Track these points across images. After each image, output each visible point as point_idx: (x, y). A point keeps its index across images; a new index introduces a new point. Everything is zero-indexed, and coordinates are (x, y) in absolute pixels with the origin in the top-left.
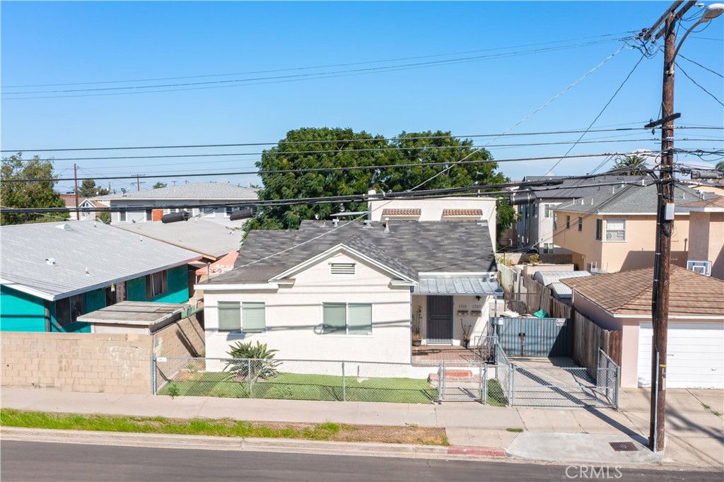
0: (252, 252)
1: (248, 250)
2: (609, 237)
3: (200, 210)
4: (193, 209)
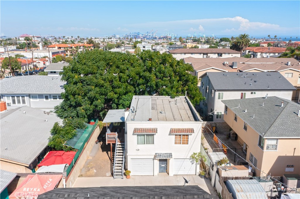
2: (268, 148)
3: (30, 97)
4: (25, 97)
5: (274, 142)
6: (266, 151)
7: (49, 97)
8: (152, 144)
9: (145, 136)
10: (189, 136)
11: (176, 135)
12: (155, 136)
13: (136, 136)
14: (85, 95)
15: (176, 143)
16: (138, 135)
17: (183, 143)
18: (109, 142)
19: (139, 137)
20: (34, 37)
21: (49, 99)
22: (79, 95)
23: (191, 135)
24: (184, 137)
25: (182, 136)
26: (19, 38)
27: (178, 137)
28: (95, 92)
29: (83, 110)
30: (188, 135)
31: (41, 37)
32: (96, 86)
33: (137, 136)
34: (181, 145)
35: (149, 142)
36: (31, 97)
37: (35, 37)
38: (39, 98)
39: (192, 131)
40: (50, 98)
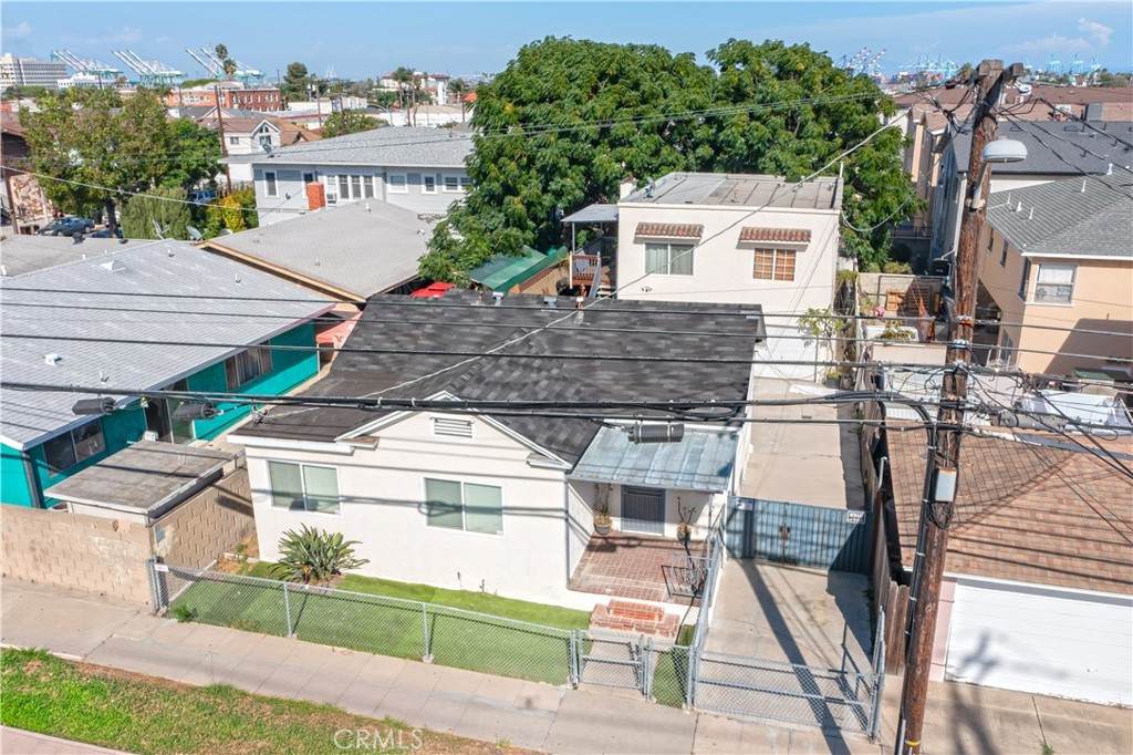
0: (365, 340)
1: (360, 336)
2: (1040, 295)
3: (385, 180)
4: (374, 178)
5: (1061, 276)
6: (1032, 302)
7: (435, 180)
8: (688, 274)
9: (669, 247)
10: (797, 253)
11: (757, 250)
12: (697, 251)
13: (644, 246)
14: (531, 160)
15: (756, 275)
16: (649, 246)
17: (779, 277)
18: (578, 282)
19: (653, 251)
20: (426, 78)
21: (436, 187)
22: (512, 158)
23: (803, 248)
24: (781, 257)
25: (775, 252)
26: (378, 81)
27: (764, 256)
28: (556, 151)
29: (520, 206)
30: (792, 252)
31: (448, 78)
32: (562, 135)
33: (647, 248)
34: (773, 282)
35: (679, 269)
36: (389, 178)
37: (430, 79)
38: (409, 183)
39: (805, 236)
40: (439, 183)
